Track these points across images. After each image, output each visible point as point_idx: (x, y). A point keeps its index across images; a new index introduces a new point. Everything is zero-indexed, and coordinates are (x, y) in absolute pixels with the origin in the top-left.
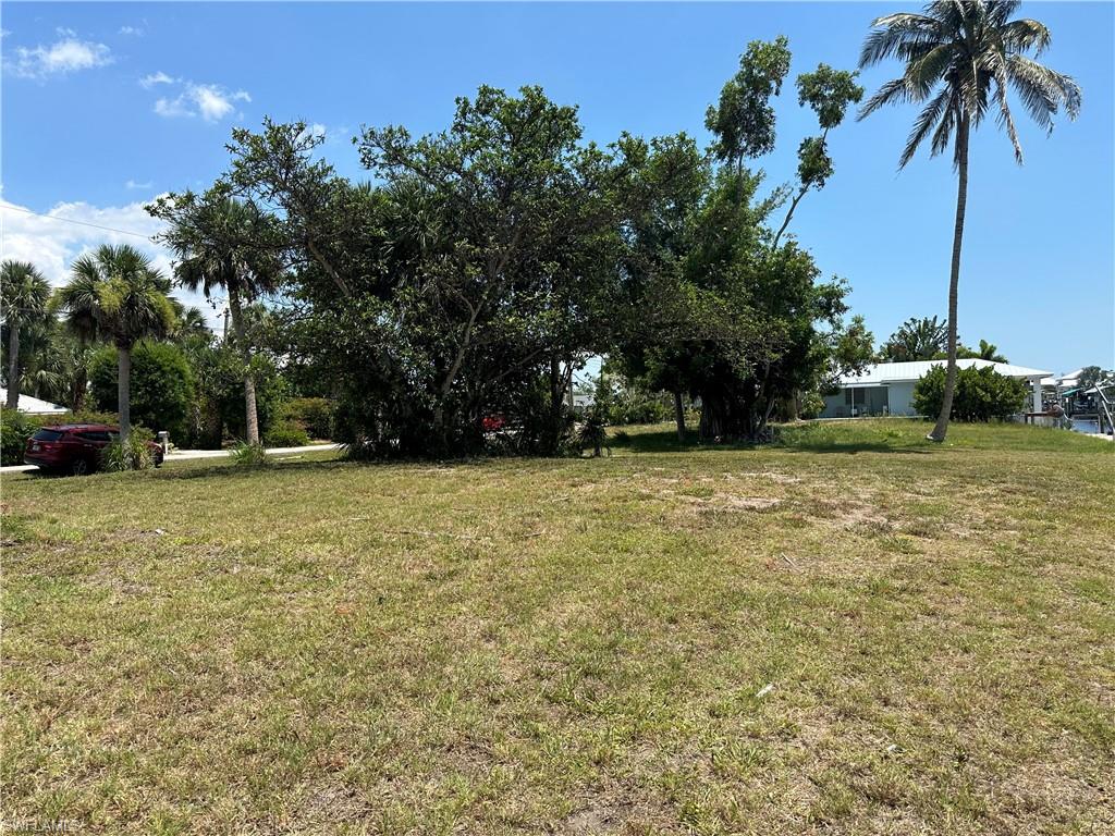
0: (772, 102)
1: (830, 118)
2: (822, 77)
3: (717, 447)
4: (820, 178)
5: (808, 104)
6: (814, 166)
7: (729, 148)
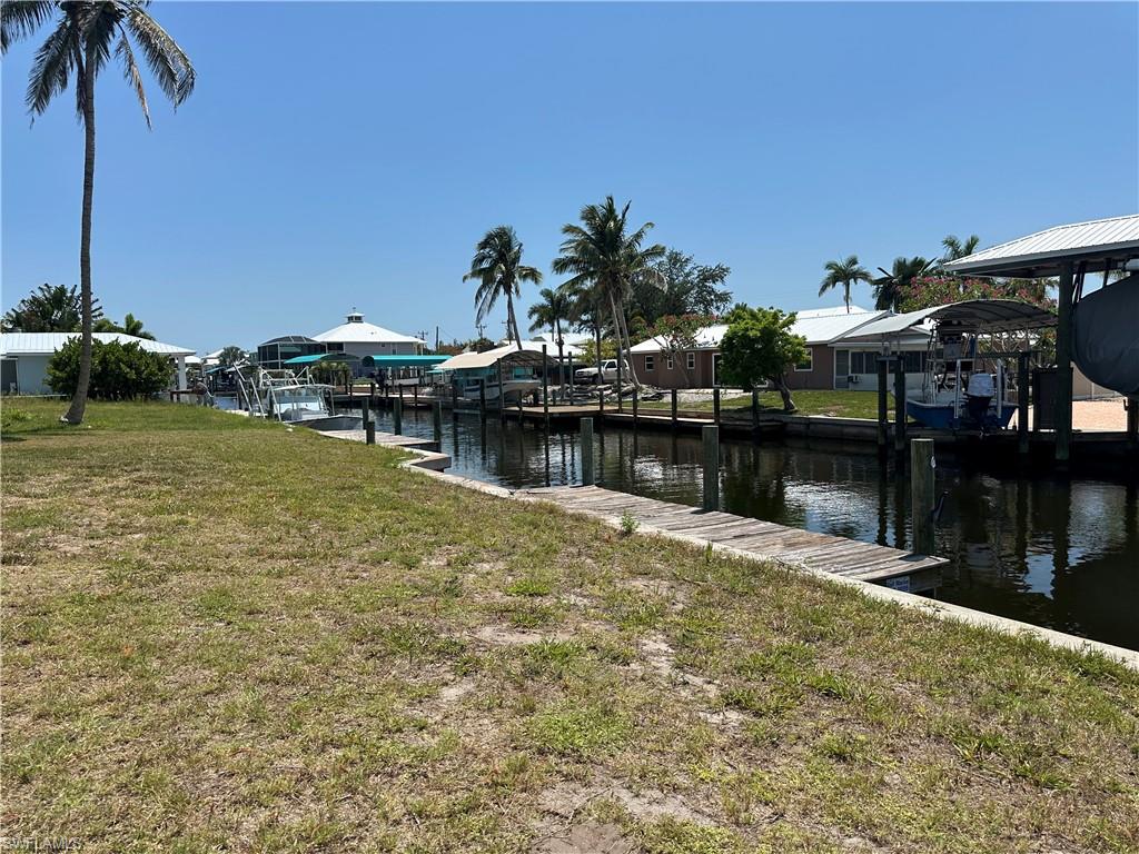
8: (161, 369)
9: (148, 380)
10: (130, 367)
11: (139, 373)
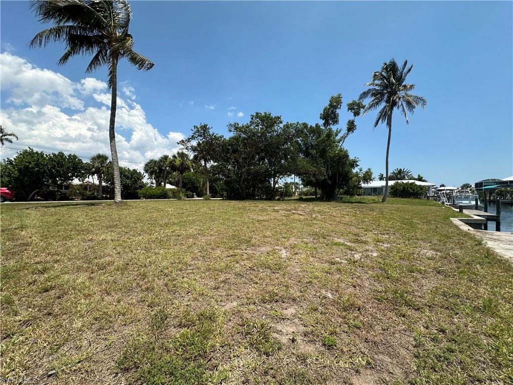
0: (338, 111)
1: (357, 114)
2: (354, 103)
3: (324, 201)
4: (352, 131)
5: (350, 111)
6: (351, 127)
7: (326, 124)
8: (421, 190)
9: (416, 193)
10: (411, 189)
11: (414, 190)
